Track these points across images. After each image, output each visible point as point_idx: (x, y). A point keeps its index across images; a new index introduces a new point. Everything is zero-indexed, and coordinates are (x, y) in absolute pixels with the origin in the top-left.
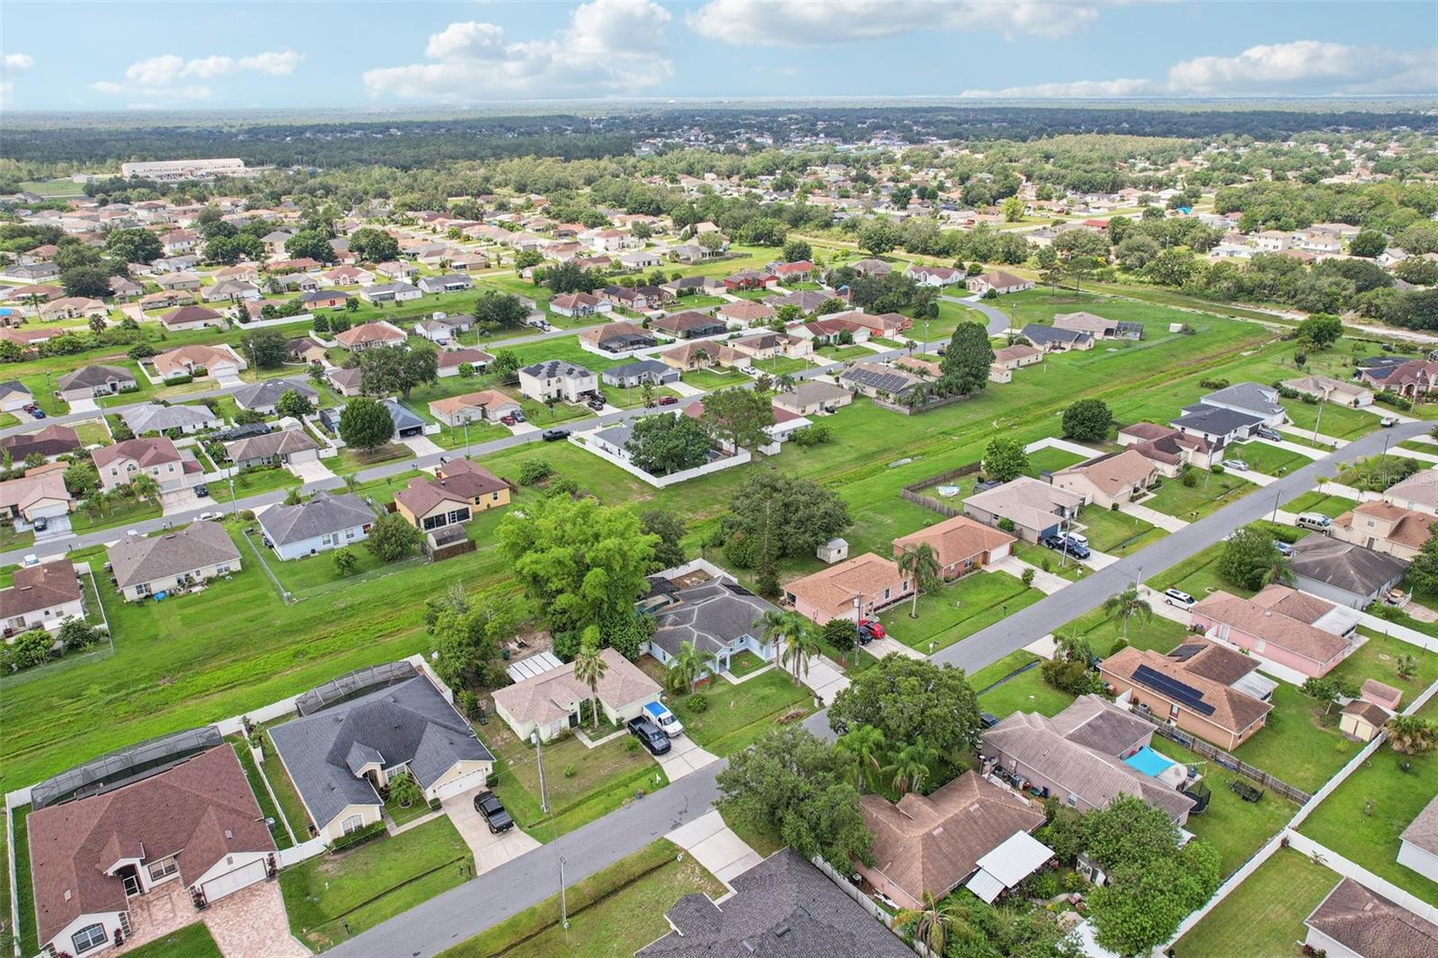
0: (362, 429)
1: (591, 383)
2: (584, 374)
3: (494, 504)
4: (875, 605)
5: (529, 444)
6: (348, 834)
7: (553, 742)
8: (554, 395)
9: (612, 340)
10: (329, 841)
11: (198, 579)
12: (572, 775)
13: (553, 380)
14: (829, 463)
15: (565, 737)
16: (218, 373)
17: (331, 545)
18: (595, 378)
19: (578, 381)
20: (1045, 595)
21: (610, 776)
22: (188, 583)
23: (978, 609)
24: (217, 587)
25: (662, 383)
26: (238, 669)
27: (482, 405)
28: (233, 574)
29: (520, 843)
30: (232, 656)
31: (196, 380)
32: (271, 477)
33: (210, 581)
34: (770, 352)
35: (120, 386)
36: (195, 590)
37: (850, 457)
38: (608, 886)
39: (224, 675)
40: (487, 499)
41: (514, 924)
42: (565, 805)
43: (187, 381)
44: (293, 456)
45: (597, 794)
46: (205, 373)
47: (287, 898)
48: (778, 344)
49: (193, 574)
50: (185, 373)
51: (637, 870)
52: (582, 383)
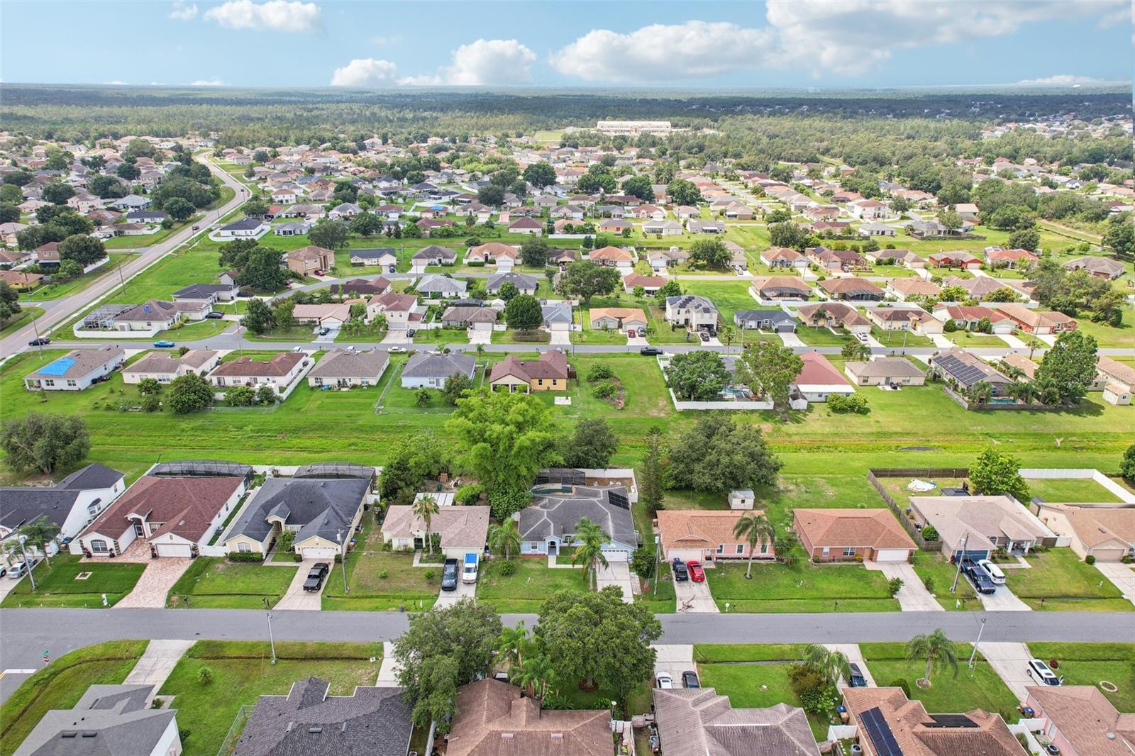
0: (516, 316)
1: (711, 319)
2: (706, 310)
3: (553, 388)
4: (723, 554)
5: (628, 354)
6: (242, 552)
7: (398, 552)
8: (682, 322)
9: (771, 290)
10: (229, 552)
11: (349, 383)
12: (384, 577)
13: (683, 311)
14: (842, 429)
15: (408, 553)
16: (501, 264)
17: (434, 385)
18: (715, 316)
19: (699, 315)
20: (899, 609)
21: (404, 590)
22: (341, 384)
23: (815, 594)
24: (355, 391)
25: (777, 331)
26: (317, 442)
27: (620, 318)
28: (369, 386)
29: (313, 602)
30: (322, 433)
31: (488, 265)
32: (456, 335)
33: (354, 387)
34: (897, 325)
35: (443, 261)
36: (343, 389)
37: (867, 430)
38: (320, 654)
39: (307, 443)
40: (547, 383)
41: (254, 645)
42: (360, 594)
43: (481, 265)
44: (477, 325)
45: (384, 597)
46: (493, 262)
47: (188, 572)
48: (908, 319)
49: (347, 380)
50: (482, 260)
51: (346, 653)
52: (702, 317)
